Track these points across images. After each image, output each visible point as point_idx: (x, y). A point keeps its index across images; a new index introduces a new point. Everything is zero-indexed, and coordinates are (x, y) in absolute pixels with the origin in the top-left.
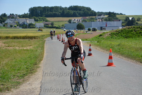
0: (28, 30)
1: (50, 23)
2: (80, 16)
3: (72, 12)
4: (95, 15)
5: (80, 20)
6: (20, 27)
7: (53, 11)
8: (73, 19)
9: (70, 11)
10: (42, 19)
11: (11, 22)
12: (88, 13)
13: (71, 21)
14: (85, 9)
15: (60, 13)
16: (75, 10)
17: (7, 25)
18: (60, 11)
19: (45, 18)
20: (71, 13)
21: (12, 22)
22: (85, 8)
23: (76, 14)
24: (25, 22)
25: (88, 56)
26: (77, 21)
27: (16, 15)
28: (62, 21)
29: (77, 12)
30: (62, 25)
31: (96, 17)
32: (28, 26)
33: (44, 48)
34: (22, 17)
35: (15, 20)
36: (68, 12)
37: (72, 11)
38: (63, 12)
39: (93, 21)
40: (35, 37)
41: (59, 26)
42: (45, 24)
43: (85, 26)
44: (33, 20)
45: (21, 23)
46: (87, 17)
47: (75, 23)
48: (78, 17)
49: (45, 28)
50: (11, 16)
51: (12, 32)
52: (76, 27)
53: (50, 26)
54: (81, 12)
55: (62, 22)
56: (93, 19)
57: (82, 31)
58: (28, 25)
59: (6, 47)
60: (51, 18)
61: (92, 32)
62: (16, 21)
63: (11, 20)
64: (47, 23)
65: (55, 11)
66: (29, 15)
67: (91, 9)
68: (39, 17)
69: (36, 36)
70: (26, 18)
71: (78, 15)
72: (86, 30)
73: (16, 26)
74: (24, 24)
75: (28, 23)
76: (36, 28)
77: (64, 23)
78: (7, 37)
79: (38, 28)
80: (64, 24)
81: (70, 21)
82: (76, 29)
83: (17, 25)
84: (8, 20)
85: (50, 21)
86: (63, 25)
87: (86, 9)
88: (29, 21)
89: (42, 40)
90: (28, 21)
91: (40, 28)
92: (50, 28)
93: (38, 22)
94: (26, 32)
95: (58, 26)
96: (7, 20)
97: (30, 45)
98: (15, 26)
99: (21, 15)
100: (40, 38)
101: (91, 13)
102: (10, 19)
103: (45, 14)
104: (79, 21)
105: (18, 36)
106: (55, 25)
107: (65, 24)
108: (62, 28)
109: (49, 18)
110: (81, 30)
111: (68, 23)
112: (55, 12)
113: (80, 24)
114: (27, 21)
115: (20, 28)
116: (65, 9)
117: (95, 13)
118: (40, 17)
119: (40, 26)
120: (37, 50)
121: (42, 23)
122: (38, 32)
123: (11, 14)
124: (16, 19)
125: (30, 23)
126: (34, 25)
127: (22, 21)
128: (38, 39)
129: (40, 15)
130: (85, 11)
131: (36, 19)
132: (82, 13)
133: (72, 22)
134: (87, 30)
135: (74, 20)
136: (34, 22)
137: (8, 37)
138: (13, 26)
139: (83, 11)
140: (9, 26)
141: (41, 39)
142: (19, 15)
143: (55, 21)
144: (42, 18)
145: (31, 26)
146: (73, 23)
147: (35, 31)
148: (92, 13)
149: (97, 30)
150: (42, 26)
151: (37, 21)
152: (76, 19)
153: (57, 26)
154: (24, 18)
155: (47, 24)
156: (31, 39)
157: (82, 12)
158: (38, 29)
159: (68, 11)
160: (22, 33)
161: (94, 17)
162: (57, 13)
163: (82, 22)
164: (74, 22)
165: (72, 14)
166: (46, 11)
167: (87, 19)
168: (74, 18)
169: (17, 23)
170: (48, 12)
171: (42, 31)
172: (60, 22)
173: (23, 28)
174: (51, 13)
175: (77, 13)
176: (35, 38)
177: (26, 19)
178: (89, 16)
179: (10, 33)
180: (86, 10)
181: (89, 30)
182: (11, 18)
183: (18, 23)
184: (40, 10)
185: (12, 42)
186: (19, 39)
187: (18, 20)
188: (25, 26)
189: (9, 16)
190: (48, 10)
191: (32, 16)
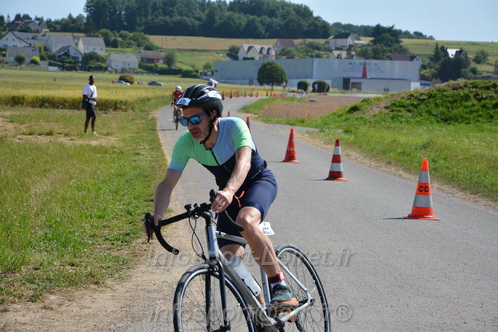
0: (80, 78)
1: (163, 54)
2: (270, 37)
3: (242, 19)
4: (325, 35)
5: (269, 49)
6: (50, 64)
7: (173, 12)
8: (244, 44)
9: (237, 15)
10: (132, 39)
11: (20, 44)
12: (299, 26)
13: (237, 53)
14: (288, 12)
15: (197, 23)
16: (252, 15)
17: (4, 56)
18: (198, 13)
19: (144, 38)
20: (240, 24)
21: (24, 44)
22: (292, 9)
23: (256, 27)
24: (70, 49)
25: (327, 179)
26: (261, 52)
27: (37, 19)
28: (204, 51)
29: (261, 22)
30: (204, 63)
31: (327, 42)
32: (82, 62)
33: (160, 145)
34: (58, 27)
35: (33, 38)
36: (230, 18)
37: (242, 15)
38: (211, 16)
39: (318, 56)
40: (116, 103)
41: (193, 67)
42: (142, 59)
43: (287, 74)
44: (101, 40)
45: (55, 49)
46: (297, 42)
47: (253, 59)
48: (264, 38)
49: (142, 73)
50: (18, 24)
52: (255, 75)
53: (161, 65)
54: (275, 20)
55: (205, 53)
56: (318, 49)
57: (278, 89)
58: (80, 59)
59: (24, 136)
60: (164, 37)
61: (314, 94)
62: (37, 44)
63: (19, 38)
64: (150, 54)
65: (181, 14)
66: (86, 24)
67: (311, 14)
68: (123, 32)
69: (121, 102)
70: (75, 34)
71: (263, 32)
72: (292, 86)
73: (37, 59)
74: (67, 54)
75: (82, 52)
76: (111, 72)
77: (210, 57)
78: (14, 98)
79: (116, 72)
80: (211, 62)
81: (233, 54)
82: (255, 81)
83: (42, 58)
84: (10, 36)
85: (161, 49)
86: (207, 67)
87: (295, 9)
88: (84, 44)
89: (143, 114)
90: (83, 45)
91: (123, 70)
92: (162, 72)
93: (119, 49)
94: (77, 86)
95: (190, 69)
96: (5, 38)
97: (105, 132)
98: (34, 62)
99: (57, 22)
100: (133, 110)
101: (310, 25)
102: (16, 33)
103: (146, 23)
104: (265, 52)
105: (53, 98)
106: (178, 65)
107: (217, 62)
108: (205, 74)
109: (160, 37)
110: (275, 87)
111: (228, 59)
112: (179, 18)
113: (269, 64)
114: (77, 44)
115: (51, 68)
116: (219, 6)
117: (325, 25)
118: (127, 32)
119: (124, 63)
120: (137, 151)
121: (134, 52)
122: (119, 85)
123: (18, 16)
124: (39, 35)
125: (88, 52)
126: (104, 61)
127: (58, 42)
128: (126, 111)
129: (125, 23)
130: (291, 16)
131: (113, 38)
132: (280, 25)
133: (241, 55)
134: (295, 89)
135: (250, 48)
136: (104, 48)
137: (19, 98)
138: (28, 60)
139: (283, 17)
140: (12, 59)
141: (137, 110)
142: (49, 21)
143: (179, 50)
144: (132, 34)
145: (93, 64)
146: (245, 59)
147: (107, 80)
148: (316, 26)
149: (331, 90)
150: (132, 66)
151: (114, 44)
152: (258, 45)
153: (185, 68)
154: (69, 35)
155: (151, 60)
156: (101, 110)
157: (277, 21)
158: (118, 76)
159: (228, 13)
161: (321, 41)
162: (189, 21)
163: (277, 58)
164: (249, 56)
165: (242, 28)
166: (150, 10)
167: (295, 47)
168: (251, 40)
169: (40, 51)
170: (156, 16)
171: (131, 83)
172: (198, 53)
173: (63, 68)
174: (167, 18)
175: (259, 24)
176: (116, 108)
177: (74, 38)
178: (303, 38)
179: (23, 86)
180: (293, 16)
181: (303, 86)
182: (20, 31)
183: (46, 49)
184: (128, 6)
185: (38, 120)
186: (58, 108)
187: (45, 38)
188: (70, 63)
189: (14, 21)
190: (155, 9)
191: (98, 28)
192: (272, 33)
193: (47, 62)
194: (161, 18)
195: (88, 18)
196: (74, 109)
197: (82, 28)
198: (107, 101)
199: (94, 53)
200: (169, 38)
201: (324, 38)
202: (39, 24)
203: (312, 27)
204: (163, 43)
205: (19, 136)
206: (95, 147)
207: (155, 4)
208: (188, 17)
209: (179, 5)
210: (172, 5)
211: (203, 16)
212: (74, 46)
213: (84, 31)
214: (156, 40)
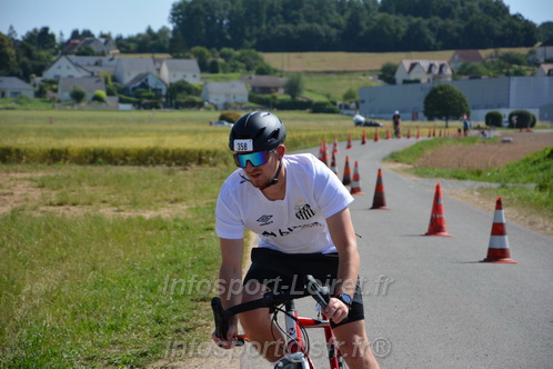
0: (163, 119)
1: (284, 80)
2: (445, 48)
3: (401, 24)
4: (529, 42)
5: (442, 67)
6: (121, 101)
7: (297, 17)
8: (404, 61)
9: (392, 17)
10: (240, 59)
11: (78, 74)
12: (489, 29)
13: (394, 73)
14: (471, 9)
15: (334, 32)
16: (416, 16)
17: (55, 91)
18: (335, 17)
19: (256, 58)
20: (398, 31)
21: (84, 73)
22: (477, 5)
23: (422, 35)
24: (150, 77)
25: (485, 261)
26: (430, 70)
27: (103, 36)
28: (345, 72)
29: (430, 26)
30: (345, 91)
31: (531, 53)
32: (166, 97)
34: (133, 46)
35: (97, 64)
36: (382, 22)
37: (400, 18)
38: (354, 22)
39: (518, 73)
40: (200, 153)
41: (328, 96)
42: (254, 89)
43: (469, 101)
44: (193, 63)
45: (127, 79)
46: (484, 53)
47: (417, 81)
48: (435, 49)
50: (75, 45)
51: (79, 126)
52: (421, 106)
53: (281, 96)
54: (450, 22)
55: (346, 76)
56: (519, 62)
57: (456, 124)
58: (164, 92)
59: (51, 208)
60: (286, 55)
61: (511, 131)
62: (102, 72)
63: (77, 65)
64: (265, 80)
65: (309, 19)
66: (171, 41)
67: (506, 10)
68: (225, 50)
69: (208, 152)
70: (157, 56)
71: (433, 41)
72: (477, 120)
73: (102, 93)
74: (145, 86)
75: (167, 81)
76: (209, 109)
77: (353, 82)
78: (52, 151)
79: (216, 108)
80: (355, 89)
82: (421, 115)
83: (110, 93)
84: (63, 61)
85: (282, 73)
86: (349, 96)
88: (170, 69)
90: (168, 71)
91: (226, 106)
92: (283, 106)
93: (220, 74)
94: (152, 131)
95: (324, 100)
96: (56, 65)
97: (172, 197)
98: (97, 99)
99: (130, 40)
100: (226, 163)
101: (505, 27)
102: (73, 57)
103: (258, 36)
104: (436, 71)
105: (109, 151)
106: (306, 95)
107: (363, 89)
108: (347, 107)
109: (279, 55)
110: (451, 123)
111: (380, 83)
112: (307, 25)
113: (441, 88)
114: (159, 70)
115: (122, 106)
116: (366, 5)
117: (529, 26)
118: (232, 50)
119: (227, 95)
120: (212, 225)
121: (241, 79)
122: (219, 127)
123: (75, 34)
124: (105, 60)
125: (174, 80)
126: (198, 93)
127: (132, 68)
128: (215, 165)
129: (229, 37)
130: (474, 15)
131: (210, 60)
132: (458, 30)
133: (399, 77)
134: (483, 124)
135: (413, 66)
136: (199, 75)
137: (60, 152)
138: (89, 96)
139: (463, 17)
140: (67, 95)
142: (119, 39)
143: (308, 73)
144: (238, 53)
145: (182, 98)
146: (405, 82)
147: (203, 121)
148: (515, 29)
149: (538, 123)
150: (239, 99)
151: (213, 69)
152: (424, 61)
153: (317, 98)
154: (147, 57)
155: (266, 90)
156: (178, 164)
157: (454, 23)
158: (218, 114)
159: (379, 16)
160: (135, 133)
161: (523, 51)
162: (321, 29)
163: (454, 79)
164: (413, 77)
165: (400, 36)
166: (264, 16)
167: (483, 61)
168: (414, 54)
169: (106, 82)
170: (273, 24)
172: (335, 77)
173: (139, 105)
174: (290, 27)
175: (427, 30)
176: (200, 162)
177: (155, 61)
178: (495, 47)
179: (69, 133)
180: (479, 15)
181: (494, 120)
182: (78, 54)
183: (115, 79)
184: (232, 12)
185: (80, 182)
186: (116, 164)
187: (114, 63)
188: (149, 97)
189: (69, 42)
190: (271, 13)
191: (189, 46)
192: (446, 42)
193: (116, 98)
194: (281, 27)
195: (175, 32)
196: (139, 165)
197: (167, 46)
198: (187, 151)
199: (184, 82)
200: (293, 55)
201: (526, 46)
202: (106, 43)
203: (508, 30)
204: (285, 63)
205: (42, 208)
206: (150, 220)
207: (272, 6)
208: (320, 23)
209: (306, 6)
210: (297, 7)
211: (343, 21)
212: (155, 73)
213: (170, 51)
214: (273, 59)
